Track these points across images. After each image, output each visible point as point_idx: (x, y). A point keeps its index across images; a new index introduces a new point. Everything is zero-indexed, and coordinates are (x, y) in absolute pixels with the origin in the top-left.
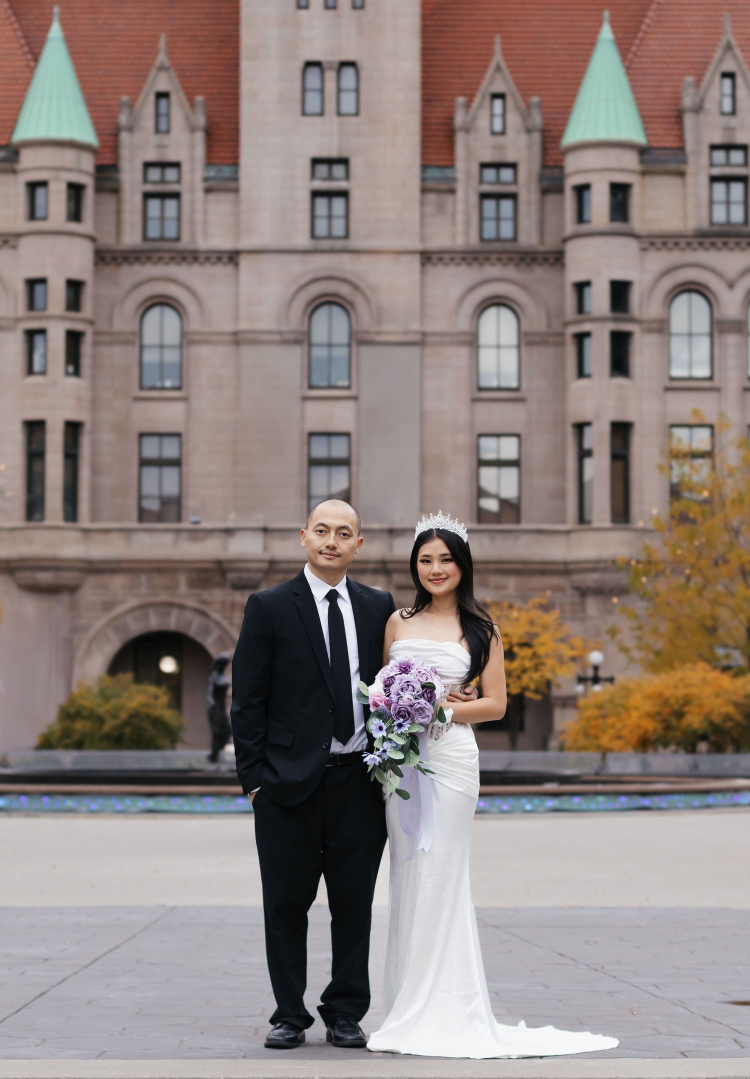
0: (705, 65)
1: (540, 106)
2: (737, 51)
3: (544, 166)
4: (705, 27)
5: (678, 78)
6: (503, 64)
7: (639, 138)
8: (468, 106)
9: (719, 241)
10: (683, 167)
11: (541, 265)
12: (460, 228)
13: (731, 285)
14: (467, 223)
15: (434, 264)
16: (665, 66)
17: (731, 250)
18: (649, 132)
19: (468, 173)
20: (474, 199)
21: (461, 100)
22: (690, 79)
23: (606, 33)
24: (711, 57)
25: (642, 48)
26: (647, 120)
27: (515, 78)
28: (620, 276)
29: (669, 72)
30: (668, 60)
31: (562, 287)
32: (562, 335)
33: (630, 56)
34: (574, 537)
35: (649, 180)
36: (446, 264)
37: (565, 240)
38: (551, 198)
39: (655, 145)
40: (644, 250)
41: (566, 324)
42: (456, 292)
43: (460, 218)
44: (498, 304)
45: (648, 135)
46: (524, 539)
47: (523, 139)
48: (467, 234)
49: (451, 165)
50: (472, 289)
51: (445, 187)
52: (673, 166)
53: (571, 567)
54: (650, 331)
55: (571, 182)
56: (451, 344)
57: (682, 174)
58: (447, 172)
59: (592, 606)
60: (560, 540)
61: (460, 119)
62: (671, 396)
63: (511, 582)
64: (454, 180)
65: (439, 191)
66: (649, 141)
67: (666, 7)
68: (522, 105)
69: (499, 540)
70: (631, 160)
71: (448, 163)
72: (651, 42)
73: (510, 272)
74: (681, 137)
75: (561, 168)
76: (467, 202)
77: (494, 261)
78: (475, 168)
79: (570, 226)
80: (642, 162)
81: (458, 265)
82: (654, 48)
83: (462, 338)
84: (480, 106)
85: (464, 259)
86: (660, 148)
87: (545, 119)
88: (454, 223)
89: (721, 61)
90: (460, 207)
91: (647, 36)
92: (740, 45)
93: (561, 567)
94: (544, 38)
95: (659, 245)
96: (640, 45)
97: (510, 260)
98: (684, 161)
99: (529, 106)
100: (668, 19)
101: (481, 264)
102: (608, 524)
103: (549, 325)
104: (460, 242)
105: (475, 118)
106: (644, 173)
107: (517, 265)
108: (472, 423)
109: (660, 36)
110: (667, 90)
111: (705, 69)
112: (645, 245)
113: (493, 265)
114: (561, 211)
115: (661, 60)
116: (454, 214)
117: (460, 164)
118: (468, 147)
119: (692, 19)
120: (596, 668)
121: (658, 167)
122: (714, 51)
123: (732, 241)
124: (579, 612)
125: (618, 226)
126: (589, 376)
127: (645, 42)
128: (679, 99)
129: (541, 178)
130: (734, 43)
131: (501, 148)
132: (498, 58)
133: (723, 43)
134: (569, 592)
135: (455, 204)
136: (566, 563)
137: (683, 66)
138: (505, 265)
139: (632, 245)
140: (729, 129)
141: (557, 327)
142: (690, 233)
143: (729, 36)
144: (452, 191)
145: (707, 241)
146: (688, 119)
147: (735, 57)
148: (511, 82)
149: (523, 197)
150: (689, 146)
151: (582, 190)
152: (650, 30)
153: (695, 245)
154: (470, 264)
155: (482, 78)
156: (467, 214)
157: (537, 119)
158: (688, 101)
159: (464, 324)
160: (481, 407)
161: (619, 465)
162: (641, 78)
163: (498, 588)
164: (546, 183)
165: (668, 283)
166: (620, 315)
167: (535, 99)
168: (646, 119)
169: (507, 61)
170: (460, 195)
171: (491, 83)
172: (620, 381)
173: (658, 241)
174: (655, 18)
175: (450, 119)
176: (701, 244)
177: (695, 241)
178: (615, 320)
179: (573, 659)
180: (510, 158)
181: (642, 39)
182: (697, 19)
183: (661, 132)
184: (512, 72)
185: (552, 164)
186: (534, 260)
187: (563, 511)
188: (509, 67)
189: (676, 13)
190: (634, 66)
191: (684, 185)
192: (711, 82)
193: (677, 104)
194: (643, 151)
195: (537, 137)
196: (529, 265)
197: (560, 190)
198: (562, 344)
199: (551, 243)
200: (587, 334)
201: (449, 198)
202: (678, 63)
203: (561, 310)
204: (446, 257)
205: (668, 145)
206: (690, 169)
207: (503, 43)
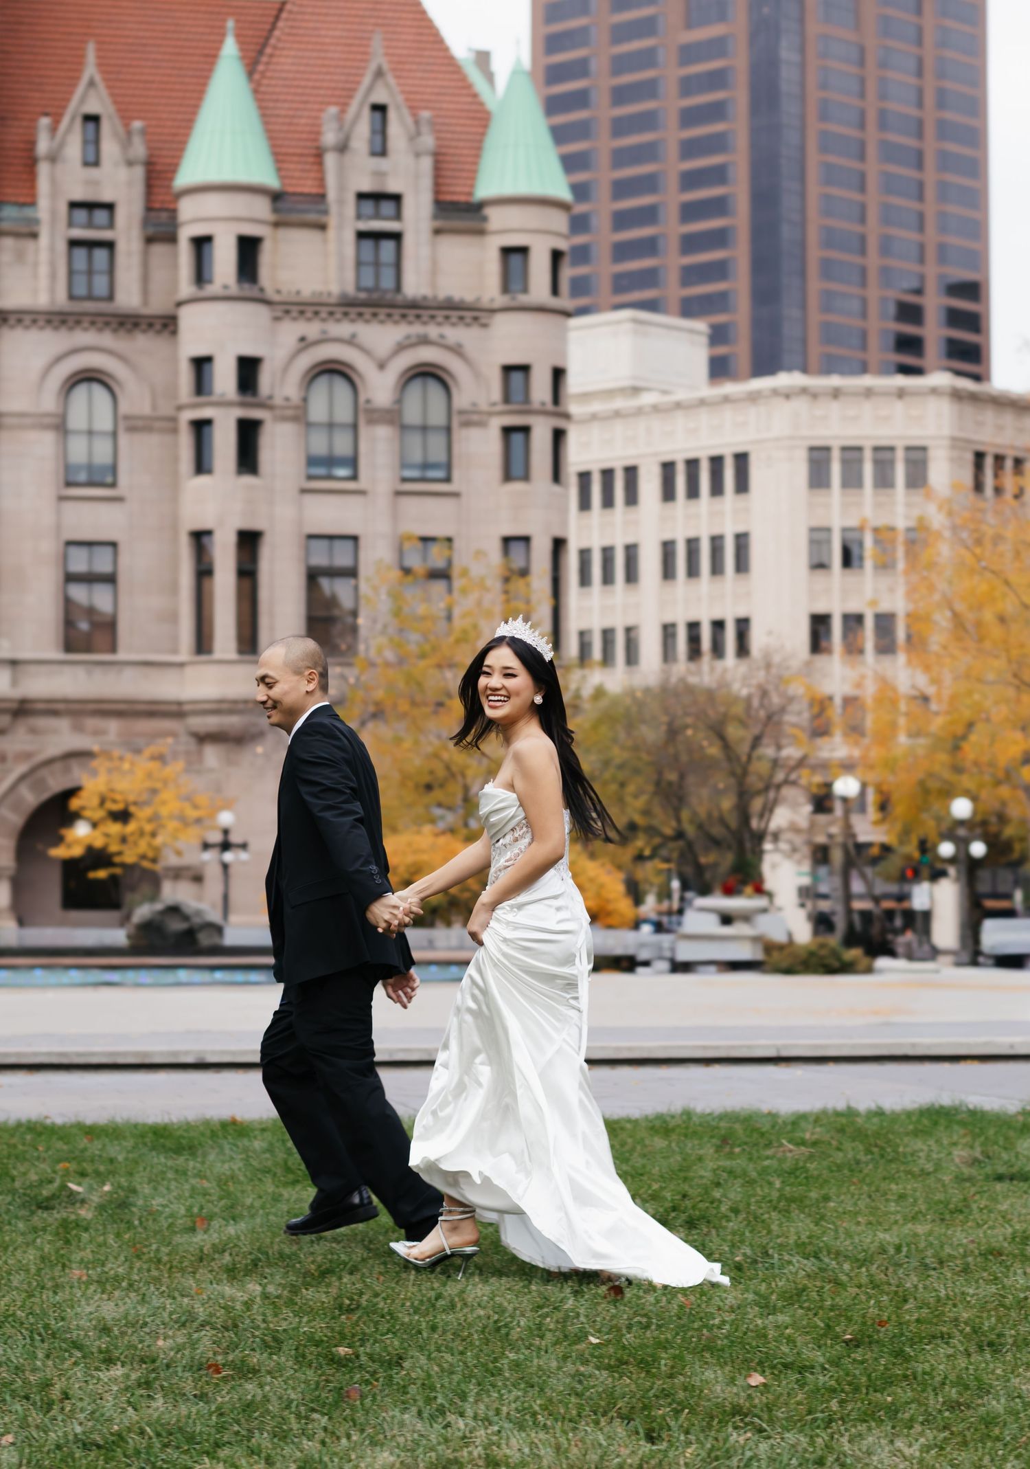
0: (350, 93)
1: (144, 132)
2: (391, 79)
3: (149, 209)
4: (346, 45)
5: (316, 106)
6: (98, 78)
7: (271, 181)
8: (53, 129)
9: (367, 311)
10: (323, 219)
11: (144, 331)
12: (43, 282)
13: (382, 366)
14: (53, 276)
15: (12, 327)
16: (299, 91)
17: (382, 322)
18: (283, 173)
19: (53, 213)
20: (62, 247)
21: (45, 122)
22: (333, 110)
23: (230, 48)
24: (358, 83)
25: (272, 67)
26: (281, 158)
27: (112, 95)
28: (249, 351)
29: (305, 98)
30: (303, 83)
31: (174, 360)
32: (174, 420)
33: (256, 76)
34: (189, 671)
35: (284, 233)
36: (27, 328)
37: (179, 304)
38: (159, 249)
39: (290, 189)
40: (277, 319)
41: (180, 408)
42: (38, 362)
43: (44, 270)
44: (90, 380)
45: (282, 178)
46: (129, 673)
47: (123, 173)
48: (52, 290)
49: (33, 204)
50: (59, 359)
51: (25, 230)
52: (312, 217)
53: (187, 708)
54: (285, 419)
55: (186, 233)
56: (34, 427)
57: (322, 227)
58: (28, 212)
59: (212, 755)
60: (172, 674)
61: (43, 145)
62: (309, 499)
63: (113, 726)
64: (36, 221)
65: (17, 235)
66: (283, 185)
67: (299, 17)
68: (121, 130)
69: (98, 673)
70: (261, 207)
71: (28, 200)
72: (282, 60)
73: (106, 339)
74: (321, 181)
75: (173, 212)
76: (52, 249)
77: (86, 325)
78: (63, 209)
79: (186, 288)
80: (275, 210)
81: (42, 328)
82: (286, 68)
83: (47, 420)
84: (69, 130)
85: (49, 322)
86: (294, 194)
87: (149, 148)
88: (35, 276)
89: (370, 89)
90: (44, 256)
91: (278, 52)
92: (394, 70)
93: (174, 708)
94: (145, 45)
95: (294, 314)
96: (268, 63)
97: (107, 324)
98: (326, 212)
99: (129, 133)
100: (301, 32)
101: (71, 329)
102: (233, 655)
103: (154, 407)
104: (42, 300)
105: (62, 145)
106: (277, 225)
107: (115, 331)
108: (58, 527)
109: (293, 53)
110: (303, 121)
111: (350, 97)
112: (279, 314)
113: (86, 330)
114: (175, 266)
115: (296, 83)
116: (36, 265)
117: (43, 202)
118: (53, 181)
119: (331, 33)
120: (226, 832)
121: (294, 217)
122: (362, 75)
123: (382, 312)
124: (194, 764)
125: (248, 290)
126: (209, 471)
127: (275, 60)
128: (319, 133)
129: (146, 222)
130: (386, 67)
131: (95, 183)
132: (91, 69)
133: (373, 67)
134: (184, 738)
135: (37, 251)
136: (180, 703)
137: (322, 92)
138: (100, 330)
139: (262, 312)
140: (379, 175)
141: (166, 409)
142: (333, 300)
143: (379, 58)
144: (34, 236)
145: (353, 311)
146: (330, 160)
147: (387, 85)
148: (108, 100)
149: (121, 248)
150: (332, 195)
151: (202, 243)
152: (280, 45)
153: (338, 316)
154: (56, 328)
155: (71, 93)
156: (52, 265)
157: (139, 149)
158: (330, 137)
159: (49, 402)
160: (68, 506)
161: (247, 583)
162: (271, 105)
163: (97, 733)
164: (151, 231)
165: (306, 360)
166: (249, 399)
167: (137, 124)
168: (279, 157)
169: (103, 72)
170: (44, 240)
171: (83, 100)
172: (248, 480)
173: (295, 309)
174: (287, 30)
175: (32, 144)
176: (346, 314)
177: (339, 310)
178: (243, 405)
179: (198, 821)
180: (106, 197)
181: (271, 56)
182: (337, 33)
183: (297, 174)
184: (109, 87)
185: (157, 205)
186: (136, 325)
187: (175, 638)
188: (106, 80)
189: (311, 25)
190: (262, 89)
191: (325, 241)
192: (357, 116)
193: (316, 140)
194: (276, 197)
195: (139, 172)
196: (129, 331)
197: (172, 239)
198: (175, 431)
199: (158, 305)
200: (207, 422)
201: (29, 245)
202: (314, 88)
203: (172, 390)
204: (27, 319)
205: (306, 190)
206: (332, 221)
207: (98, 50)
